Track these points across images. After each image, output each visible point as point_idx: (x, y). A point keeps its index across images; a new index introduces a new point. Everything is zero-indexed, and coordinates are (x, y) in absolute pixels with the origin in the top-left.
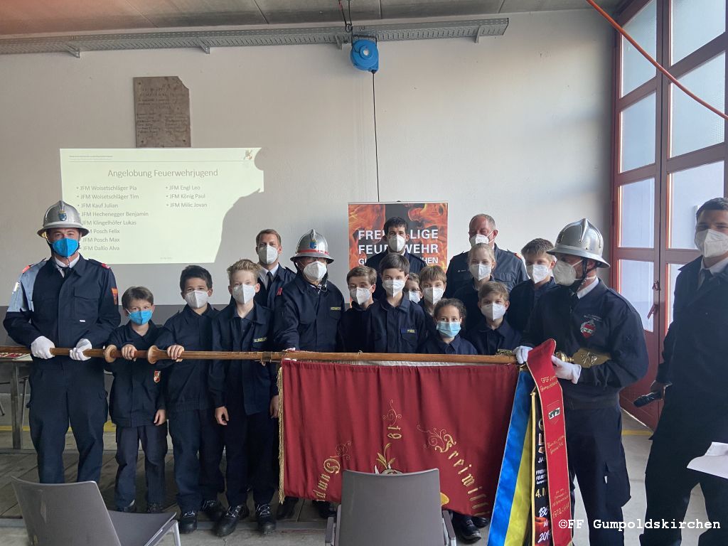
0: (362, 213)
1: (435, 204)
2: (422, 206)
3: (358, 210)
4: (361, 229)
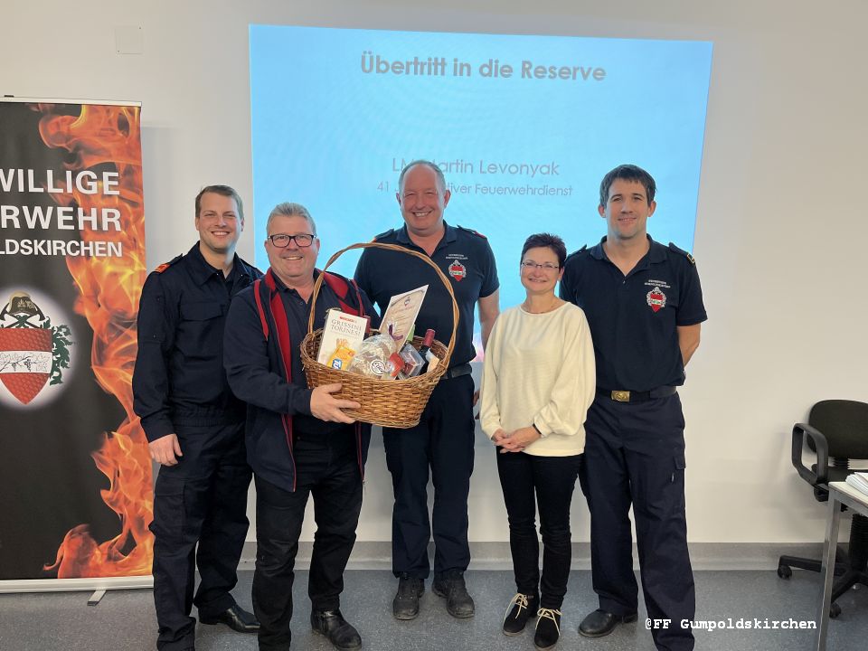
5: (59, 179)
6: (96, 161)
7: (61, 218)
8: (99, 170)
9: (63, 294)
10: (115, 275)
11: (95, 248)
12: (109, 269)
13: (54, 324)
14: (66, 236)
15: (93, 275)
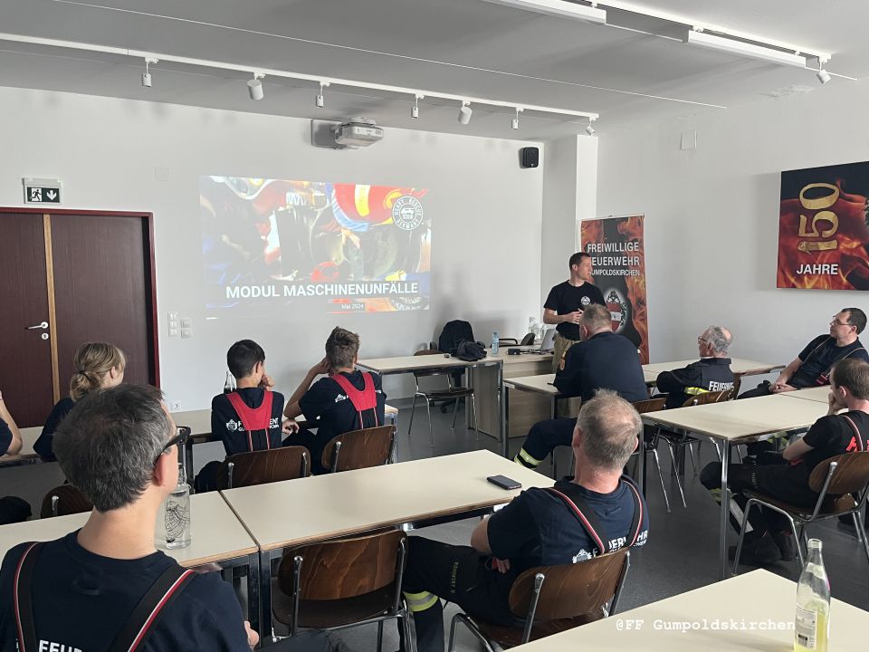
0: (589, 229)
1: (635, 217)
2: (626, 219)
3: (587, 226)
4: (590, 243)
5: (623, 248)
6: (631, 239)
7: (624, 261)
8: (633, 242)
9: (625, 292)
10: (638, 283)
11: (632, 272)
12: (636, 281)
13: (622, 302)
14: (625, 268)
15: (632, 282)
